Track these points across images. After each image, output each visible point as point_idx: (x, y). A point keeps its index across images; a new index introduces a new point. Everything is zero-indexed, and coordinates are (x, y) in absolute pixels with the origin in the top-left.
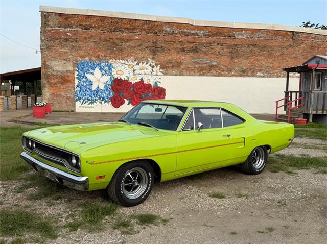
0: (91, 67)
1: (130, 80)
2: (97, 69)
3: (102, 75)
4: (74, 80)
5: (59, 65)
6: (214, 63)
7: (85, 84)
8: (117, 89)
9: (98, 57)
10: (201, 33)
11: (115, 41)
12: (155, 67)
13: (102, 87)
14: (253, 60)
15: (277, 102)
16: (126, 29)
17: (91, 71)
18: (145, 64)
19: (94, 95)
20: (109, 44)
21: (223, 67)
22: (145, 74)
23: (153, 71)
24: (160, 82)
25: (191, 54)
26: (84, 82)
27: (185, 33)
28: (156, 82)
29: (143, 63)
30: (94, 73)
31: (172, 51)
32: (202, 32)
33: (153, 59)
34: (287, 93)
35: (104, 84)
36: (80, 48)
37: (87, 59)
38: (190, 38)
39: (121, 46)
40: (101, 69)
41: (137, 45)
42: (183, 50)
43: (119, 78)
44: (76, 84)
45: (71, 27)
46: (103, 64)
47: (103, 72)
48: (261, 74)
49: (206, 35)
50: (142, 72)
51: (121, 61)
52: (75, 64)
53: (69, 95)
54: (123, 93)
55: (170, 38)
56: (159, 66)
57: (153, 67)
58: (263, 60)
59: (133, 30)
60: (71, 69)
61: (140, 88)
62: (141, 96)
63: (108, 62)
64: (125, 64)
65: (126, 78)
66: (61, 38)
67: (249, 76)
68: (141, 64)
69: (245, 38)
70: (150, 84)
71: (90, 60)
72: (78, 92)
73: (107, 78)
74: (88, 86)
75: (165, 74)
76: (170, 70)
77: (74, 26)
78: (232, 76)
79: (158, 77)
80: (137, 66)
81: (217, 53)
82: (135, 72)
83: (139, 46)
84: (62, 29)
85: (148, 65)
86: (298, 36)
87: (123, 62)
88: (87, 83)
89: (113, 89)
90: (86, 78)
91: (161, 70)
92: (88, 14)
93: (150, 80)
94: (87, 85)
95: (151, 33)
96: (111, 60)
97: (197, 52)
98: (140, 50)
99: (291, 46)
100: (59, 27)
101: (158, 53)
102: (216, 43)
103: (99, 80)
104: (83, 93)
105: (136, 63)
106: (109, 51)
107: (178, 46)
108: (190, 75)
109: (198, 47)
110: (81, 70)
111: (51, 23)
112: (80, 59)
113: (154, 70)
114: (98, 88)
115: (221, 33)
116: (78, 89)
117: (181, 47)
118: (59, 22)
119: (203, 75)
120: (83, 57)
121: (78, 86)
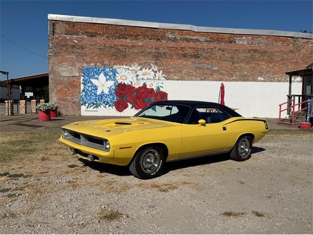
0: (96, 72)
1: (133, 85)
2: (102, 75)
3: (107, 80)
4: (80, 85)
5: (66, 71)
6: (216, 68)
7: (90, 89)
8: (120, 93)
9: (102, 63)
10: (202, 39)
11: (119, 47)
12: (158, 72)
13: (106, 92)
14: (254, 65)
15: (280, 106)
16: (131, 36)
17: (96, 76)
18: (147, 69)
19: (99, 99)
20: (113, 50)
21: (224, 72)
22: (148, 79)
23: (155, 76)
24: (162, 87)
25: (193, 60)
26: (89, 87)
27: (186, 39)
28: (158, 87)
29: (146, 68)
30: (99, 78)
31: (175, 57)
32: (203, 38)
33: (156, 64)
34: (290, 97)
35: (109, 89)
36: (86, 55)
37: (92, 65)
38: (191, 44)
39: (125, 52)
40: (106, 75)
41: (140, 51)
42: (185, 56)
43: (123, 83)
44: (82, 89)
45: (77, 34)
46: (107, 70)
47: (108, 77)
48: (262, 79)
49: (207, 41)
50: (145, 77)
51: (125, 66)
52: (81, 70)
53: (74, 100)
54: (126, 97)
55: (172, 44)
56: (161, 71)
57: (156, 72)
58: (264, 66)
59: (136, 37)
60: (77, 74)
61: (143, 93)
62: (143, 100)
63: (112, 68)
64: (128, 69)
65: (130, 83)
66: (67, 45)
67: (250, 81)
68: (144, 70)
69: (245, 43)
70: (153, 89)
71: (95, 65)
72: (84, 97)
73: (111, 83)
74: (93, 91)
75: (167, 79)
76: (172, 75)
77: (80, 34)
78: (234, 80)
79: (160, 81)
80: (141, 71)
81: (218, 58)
82: (139, 77)
83: (142, 52)
84: (68, 37)
85: (151, 70)
86: (298, 41)
87: (127, 67)
88: (92, 88)
89: (117, 93)
90: (91, 83)
91: (164, 75)
92: (94, 22)
93: (152, 85)
94: (92, 90)
95: (154, 39)
96: (115, 66)
97: (199, 57)
98: (143, 56)
99: (291, 51)
100: (66, 34)
101: (161, 59)
102: (217, 49)
103: (103, 85)
104: (88, 98)
105: (139, 68)
106: (114, 57)
107: (180, 52)
108: (191, 80)
109: (200, 52)
110: (87, 76)
111: (57, 31)
112: (85, 65)
113: (157, 75)
114: (103, 92)
115: (222, 38)
116: (84, 93)
117: (183, 53)
118: (66, 30)
119: (204, 79)
120: (88, 63)
121: (83, 91)
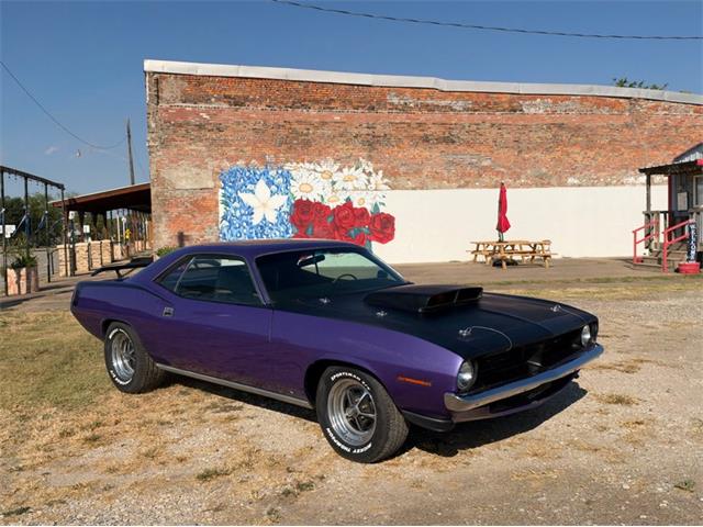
0: (249, 178)
1: (326, 203)
2: (262, 184)
3: (272, 193)
4: (217, 206)
5: (187, 178)
6: (486, 163)
7: (238, 214)
8: (301, 221)
9: (262, 159)
10: (459, 105)
11: (296, 126)
12: (374, 175)
13: (272, 218)
14: (559, 154)
15: (635, 232)
16: (317, 101)
17: (250, 187)
18: (353, 169)
19: (256, 234)
20: (283, 132)
21: (502, 170)
22: (355, 189)
23: (369, 181)
24: (384, 204)
25: (442, 147)
26: (235, 209)
27: (428, 105)
28: (376, 205)
29: (350, 167)
30: (256, 191)
31: (406, 142)
32: (460, 103)
33: (370, 158)
34: (648, 215)
35: (277, 213)
36: (226, 143)
37: (241, 163)
38: (438, 116)
39: (306, 135)
40: (270, 183)
41: (337, 133)
42: (426, 139)
43: (304, 199)
44: (221, 214)
45: (208, 101)
46: (273, 173)
47: (274, 188)
48: (576, 181)
49: (468, 110)
50: (349, 185)
51: (307, 165)
52: (219, 174)
53: (206, 237)
54: (313, 228)
55: (402, 117)
56: (381, 172)
57: (370, 174)
58: (578, 155)
59: (328, 104)
60: (211, 184)
61: (346, 218)
62: (347, 231)
63: (281, 168)
64: (315, 170)
65: (319, 199)
66: (188, 124)
67: (553, 186)
68: (345, 170)
69: (541, 111)
70: (365, 209)
71: (247, 165)
72: (225, 230)
73: (281, 201)
74: (244, 218)
75: (393, 188)
76: (402, 180)
77: (213, 100)
78: (522, 185)
79: (379, 193)
80: (339, 173)
81: (491, 143)
82: (336, 186)
83: (341, 136)
84: (189, 107)
85: (360, 170)
86: (641, 106)
87: (312, 167)
88: (243, 212)
89: (293, 220)
90: (240, 201)
91: (386, 180)
92: (240, 75)
93: (364, 201)
94: (242, 215)
95: (363, 107)
96: (289, 164)
97: (453, 142)
98: (344, 142)
99: (627, 126)
100: (184, 102)
101: (380, 148)
102: (488, 124)
103: (264, 205)
104: (235, 232)
105: (336, 167)
106: (284, 147)
107: (416, 132)
108: (440, 188)
109: (454, 132)
110: (230, 187)
111: (165, 94)
112: (226, 164)
113: (372, 180)
114: (265, 219)
115: (495, 104)
116: (225, 223)
117: (422, 133)
118: (184, 92)
119: (466, 185)
120: (232, 159)
121: (225, 218)
